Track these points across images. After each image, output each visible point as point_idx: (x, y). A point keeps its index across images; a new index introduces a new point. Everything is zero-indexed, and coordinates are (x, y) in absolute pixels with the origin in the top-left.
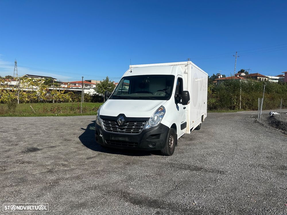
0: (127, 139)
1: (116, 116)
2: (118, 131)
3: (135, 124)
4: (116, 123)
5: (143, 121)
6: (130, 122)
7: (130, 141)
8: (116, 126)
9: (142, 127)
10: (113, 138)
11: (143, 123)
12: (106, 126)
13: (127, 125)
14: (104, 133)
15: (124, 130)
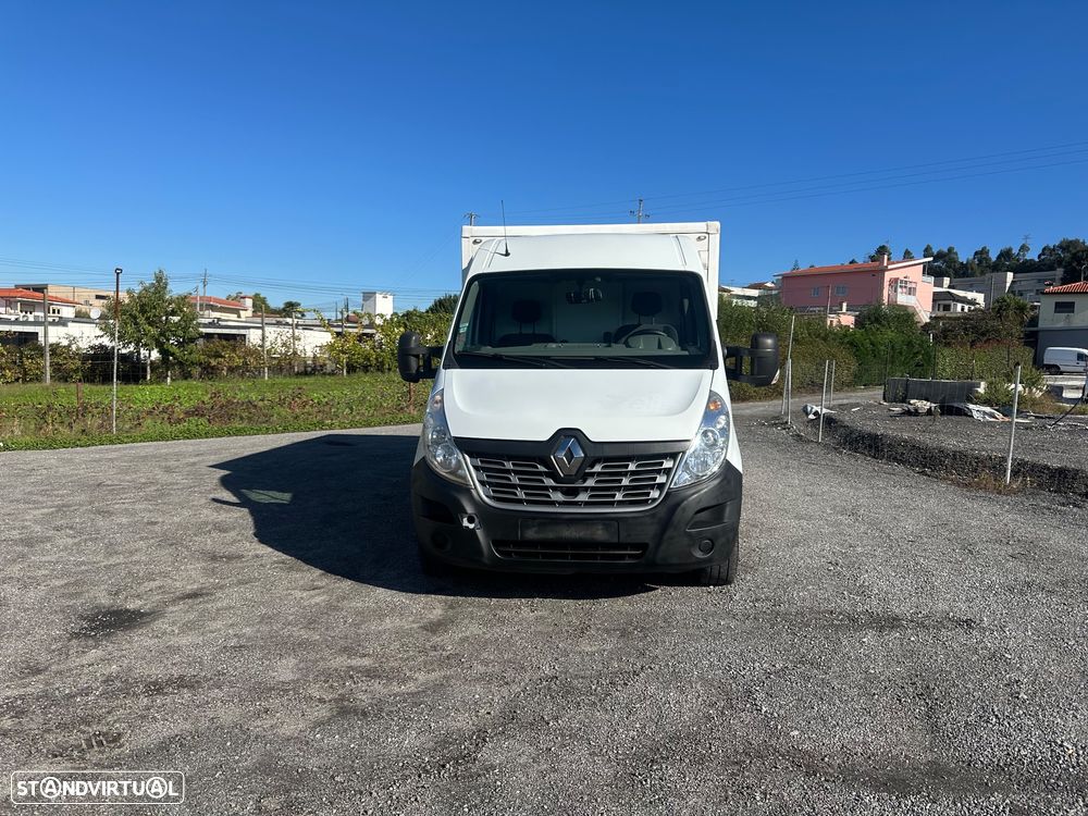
0: (600, 534)
1: (545, 436)
2: (553, 503)
3: (632, 467)
4: (541, 468)
5: (665, 456)
6: (607, 459)
7: (615, 540)
8: (543, 482)
9: (661, 479)
10: (531, 534)
11: (668, 464)
12: (490, 484)
13: (592, 475)
14: (484, 513)
15: (583, 497)
